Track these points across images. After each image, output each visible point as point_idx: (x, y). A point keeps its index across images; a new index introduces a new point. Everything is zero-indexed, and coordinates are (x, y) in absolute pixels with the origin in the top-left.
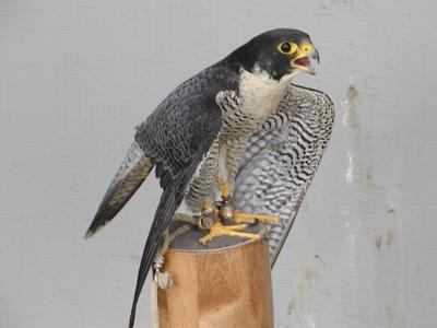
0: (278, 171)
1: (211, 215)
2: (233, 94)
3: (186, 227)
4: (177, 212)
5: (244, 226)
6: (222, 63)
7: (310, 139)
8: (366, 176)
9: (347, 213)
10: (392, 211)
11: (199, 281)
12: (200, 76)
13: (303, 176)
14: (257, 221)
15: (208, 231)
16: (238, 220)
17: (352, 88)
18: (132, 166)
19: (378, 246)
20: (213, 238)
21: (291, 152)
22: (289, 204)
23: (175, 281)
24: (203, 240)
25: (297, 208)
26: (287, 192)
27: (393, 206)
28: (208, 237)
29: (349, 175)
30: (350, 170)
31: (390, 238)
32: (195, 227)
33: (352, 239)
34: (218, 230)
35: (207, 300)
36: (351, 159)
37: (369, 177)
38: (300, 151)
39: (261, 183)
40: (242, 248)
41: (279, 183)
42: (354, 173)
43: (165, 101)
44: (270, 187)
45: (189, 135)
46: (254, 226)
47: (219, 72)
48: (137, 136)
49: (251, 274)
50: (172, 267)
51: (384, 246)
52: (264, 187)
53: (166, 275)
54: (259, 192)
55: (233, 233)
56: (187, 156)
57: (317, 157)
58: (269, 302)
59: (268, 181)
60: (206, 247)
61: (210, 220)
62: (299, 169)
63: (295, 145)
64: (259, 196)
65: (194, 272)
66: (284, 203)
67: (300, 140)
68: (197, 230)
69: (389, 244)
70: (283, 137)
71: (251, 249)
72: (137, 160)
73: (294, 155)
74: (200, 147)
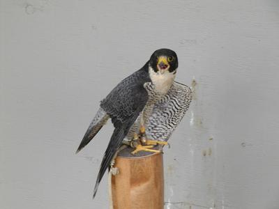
0: (161, 120)
1: (137, 141)
2: (150, 83)
3: (125, 146)
4: (125, 139)
5: (152, 146)
6: (142, 69)
7: (179, 108)
8: (200, 123)
10: (212, 139)
11: (131, 172)
12: (133, 75)
13: (172, 125)
14: (158, 144)
15: (135, 149)
16: (149, 143)
17: (194, 81)
18: (100, 119)
19: (205, 155)
20: (138, 152)
21: (169, 112)
22: (163, 137)
23: (120, 171)
24: (133, 153)
25: (166, 140)
26: (163, 131)
27: (212, 137)
28: (135, 151)
29: (192, 122)
30: (192, 120)
31: (210, 151)
32: (129, 146)
33: (192, 152)
34: (140, 148)
35: (134, 181)
36: (193, 114)
37: (201, 123)
38: (173, 113)
39: (152, 124)
40: (152, 157)
41: (160, 126)
42: (194, 121)
43: (116, 88)
44: (155, 127)
45: (132, 104)
46: (156, 146)
47: (142, 74)
48: (101, 105)
49: (155, 169)
50: (118, 165)
51: (207, 156)
52: (153, 126)
53: (116, 168)
54: (150, 128)
55: (147, 150)
56: (130, 113)
57: (180, 117)
58: (162, 182)
59: (155, 124)
60: (134, 156)
61: (136, 143)
62: (171, 121)
63: (171, 110)
64: (149, 130)
65: (129, 168)
66: (161, 136)
67: (174, 108)
68: (130, 148)
69: (210, 154)
70: (166, 105)
71: (155, 157)
72: (103, 116)
73: (170, 114)
74: (138, 108)
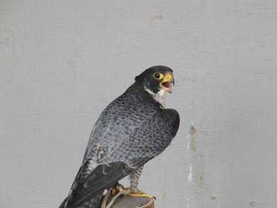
9: (188, 199)
10: (214, 198)
17: (193, 128)
27: (215, 196)
29: (190, 178)
30: (190, 175)
36: (191, 168)
37: (201, 179)
42: (193, 176)
